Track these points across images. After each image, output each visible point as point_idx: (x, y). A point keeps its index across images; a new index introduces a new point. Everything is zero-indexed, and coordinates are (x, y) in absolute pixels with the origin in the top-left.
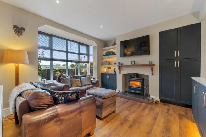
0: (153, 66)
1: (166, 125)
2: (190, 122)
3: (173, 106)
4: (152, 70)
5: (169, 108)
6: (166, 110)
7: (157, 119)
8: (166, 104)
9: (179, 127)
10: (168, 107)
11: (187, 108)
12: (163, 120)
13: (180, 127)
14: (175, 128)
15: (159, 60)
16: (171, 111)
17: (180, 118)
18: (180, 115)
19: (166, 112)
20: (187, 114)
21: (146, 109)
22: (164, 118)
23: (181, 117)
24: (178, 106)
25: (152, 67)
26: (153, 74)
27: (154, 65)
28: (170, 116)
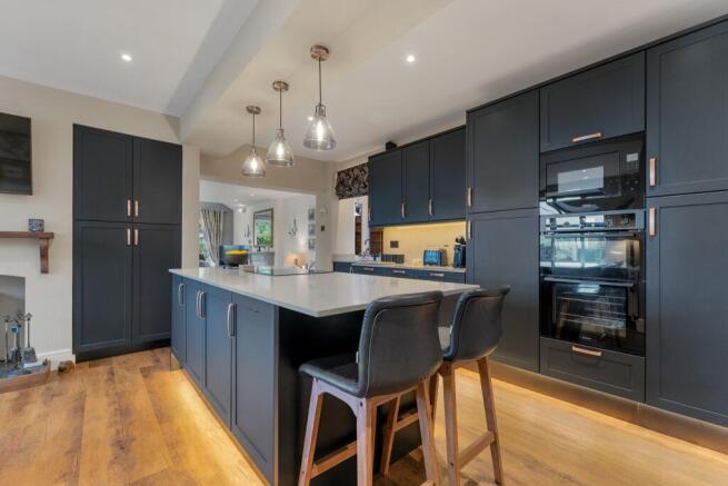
0: (48, 239)
1: (117, 406)
2: (168, 373)
3: (122, 358)
4: (44, 255)
5: (112, 368)
6: (106, 377)
7: (87, 407)
8: (97, 362)
9: (149, 391)
10: (108, 367)
11: (156, 350)
12: (105, 399)
13: (151, 392)
14: (141, 400)
15: (75, 220)
16: (119, 372)
17: (145, 377)
18: (143, 370)
19: (107, 381)
20: (158, 361)
21: (26, 404)
22: (107, 395)
23: (146, 372)
24: (135, 354)
25: (44, 243)
26: (45, 271)
27: (50, 236)
28: (121, 382)
